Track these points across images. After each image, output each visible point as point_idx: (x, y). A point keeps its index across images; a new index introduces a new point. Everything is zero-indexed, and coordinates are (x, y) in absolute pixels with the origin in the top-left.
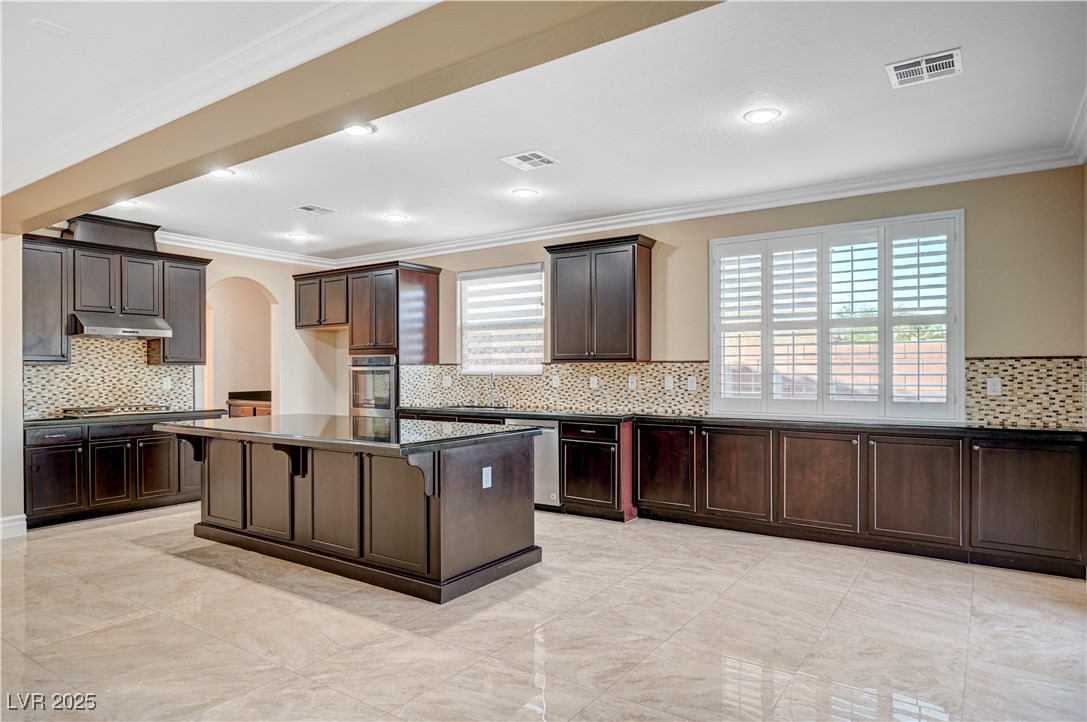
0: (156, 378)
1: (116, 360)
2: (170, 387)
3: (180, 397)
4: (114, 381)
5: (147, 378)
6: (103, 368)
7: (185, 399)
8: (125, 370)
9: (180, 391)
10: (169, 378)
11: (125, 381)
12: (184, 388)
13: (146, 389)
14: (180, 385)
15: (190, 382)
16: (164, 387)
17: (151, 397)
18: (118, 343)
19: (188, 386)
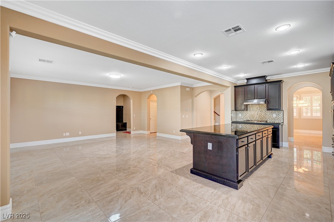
0: (271, 114)
1: (260, 109)
2: (275, 117)
3: (279, 119)
4: (260, 114)
5: (268, 114)
6: (257, 111)
7: (280, 120)
8: (263, 112)
9: (279, 118)
10: (275, 114)
11: (263, 115)
12: (280, 117)
13: (268, 117)
14: (279, 116)
15: (282, 115)
16: (273, 116)
17: (270, 119)
18: (261, 105)
19: (281, 116)
